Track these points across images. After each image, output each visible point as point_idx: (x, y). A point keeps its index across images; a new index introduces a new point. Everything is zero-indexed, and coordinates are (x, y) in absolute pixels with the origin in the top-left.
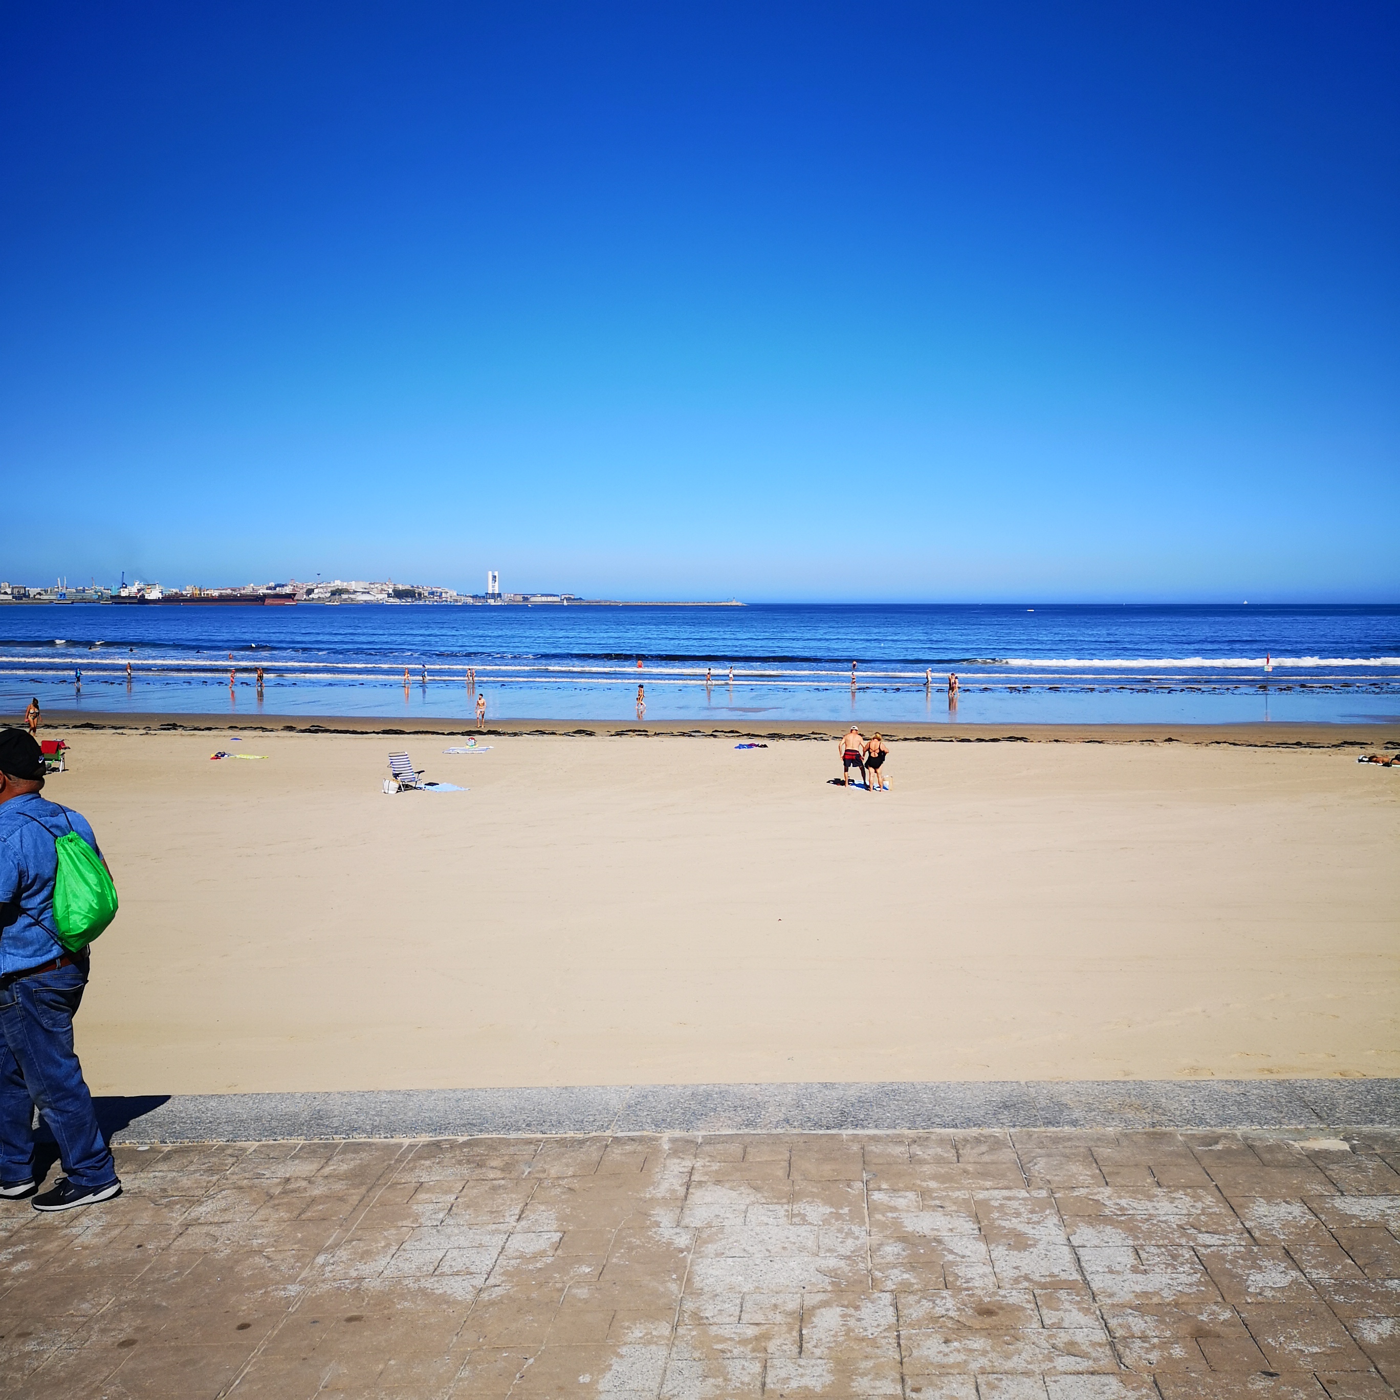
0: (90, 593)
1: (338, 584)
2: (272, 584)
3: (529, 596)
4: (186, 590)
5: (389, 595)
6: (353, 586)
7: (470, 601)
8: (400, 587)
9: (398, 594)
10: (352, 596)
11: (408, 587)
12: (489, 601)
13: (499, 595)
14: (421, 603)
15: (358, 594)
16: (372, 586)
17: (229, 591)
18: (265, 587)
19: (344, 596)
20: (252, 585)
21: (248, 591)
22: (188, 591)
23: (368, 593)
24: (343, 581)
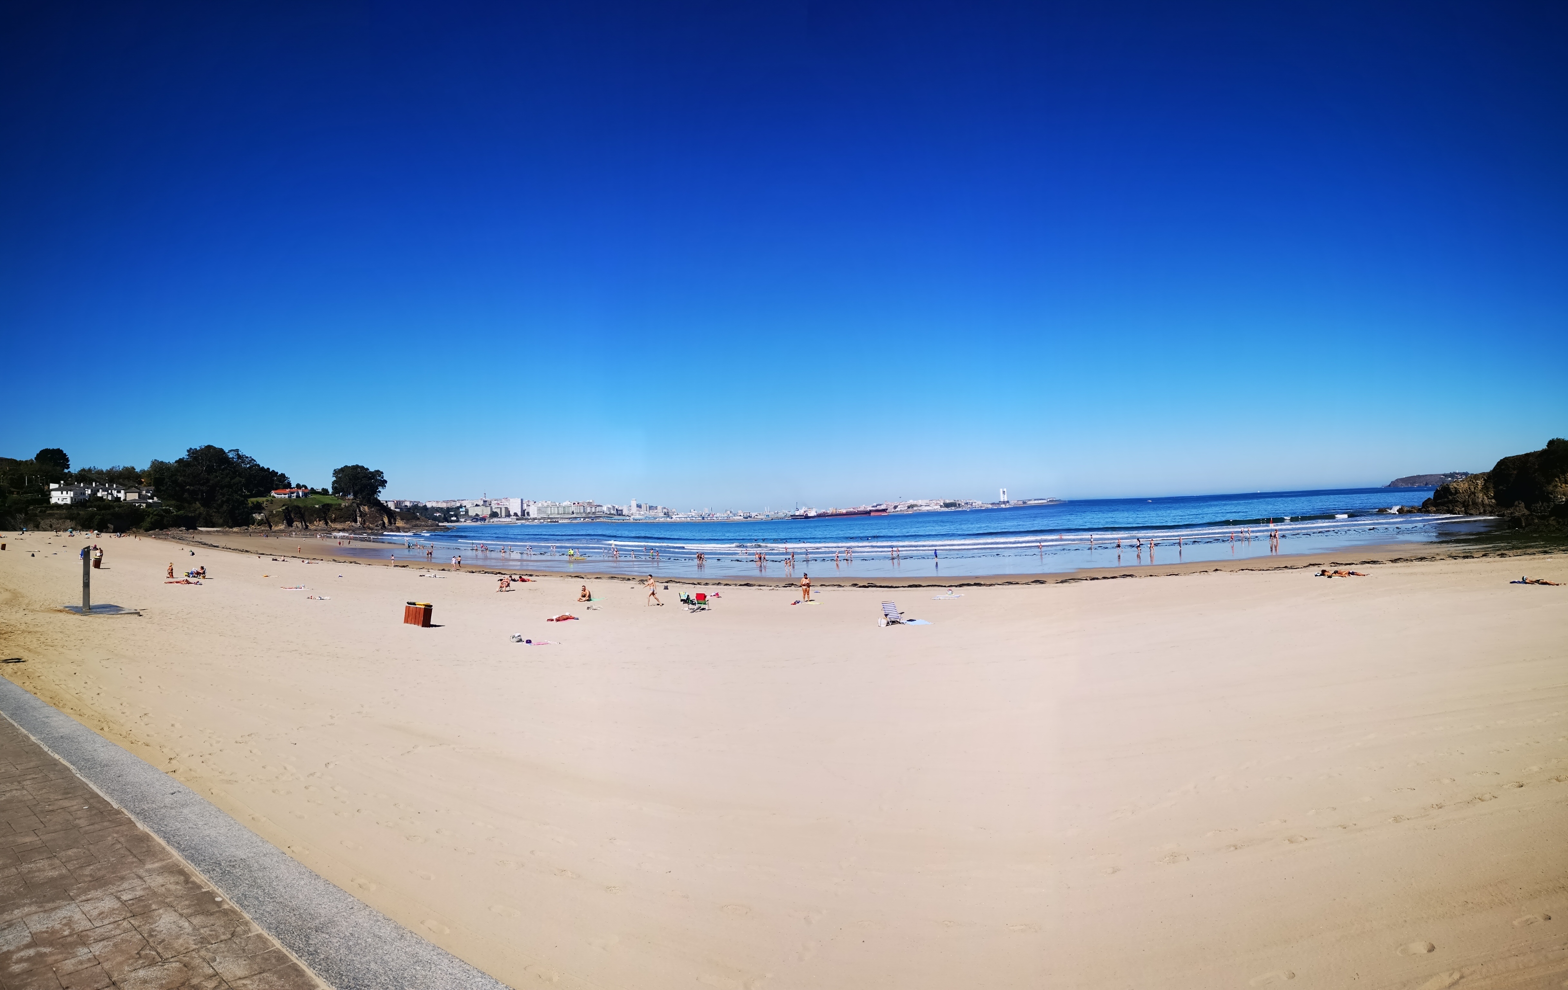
0: (781, 515)
1: (911, 502)
2: (875, 504)
3: (1026, 501)
4: (829, 510)
5: (941, 506)
6: (920, 502)
7: (990, 506)
8: (948, 501)
9: (947, 505)
10: (919, 508)
11: (952, 501)
12: (1001, 505)
13: (1008, 502)
14: (960, 509)
15: (923, 507)
16: (931, 502)
17: (852, 510)
18: (871, 506)
19: (915, 508)
20: (864, 505)
21: (862, 509)
23: (929, 506)
24: (914, 500)
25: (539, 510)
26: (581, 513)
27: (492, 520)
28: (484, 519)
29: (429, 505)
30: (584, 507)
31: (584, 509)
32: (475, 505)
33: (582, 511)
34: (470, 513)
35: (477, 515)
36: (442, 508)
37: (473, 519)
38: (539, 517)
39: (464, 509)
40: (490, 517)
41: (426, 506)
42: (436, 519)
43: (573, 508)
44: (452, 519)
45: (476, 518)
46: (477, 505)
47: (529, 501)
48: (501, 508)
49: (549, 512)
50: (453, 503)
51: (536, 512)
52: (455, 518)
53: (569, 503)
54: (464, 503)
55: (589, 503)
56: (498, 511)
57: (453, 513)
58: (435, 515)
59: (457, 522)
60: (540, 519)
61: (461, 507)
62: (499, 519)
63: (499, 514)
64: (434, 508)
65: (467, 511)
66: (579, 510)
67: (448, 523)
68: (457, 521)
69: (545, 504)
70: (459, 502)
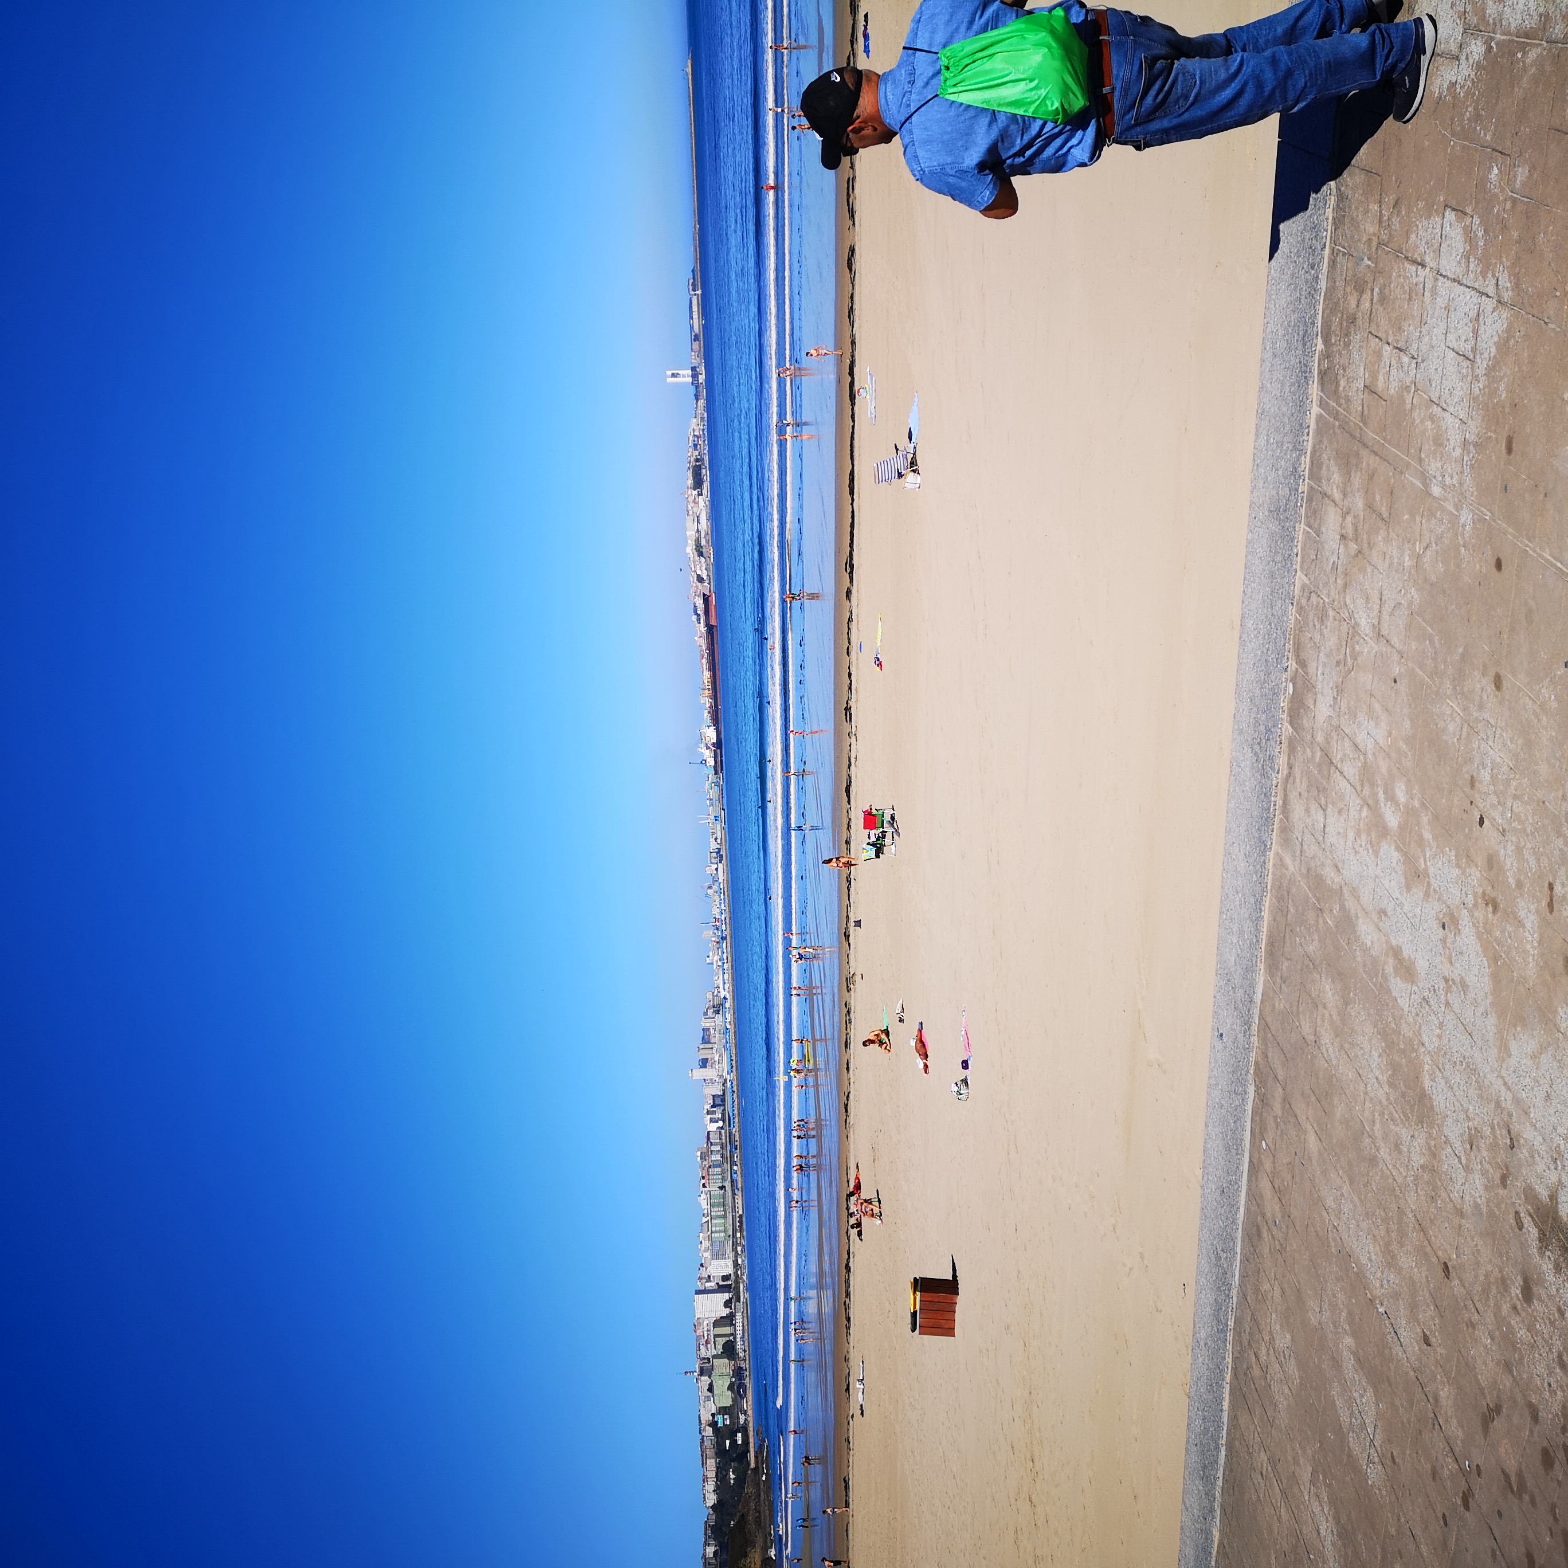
0: (714, 793)
1: (690, 549)
2: (694, 618)
3: (693, 334)
4: (705, 703)
5: (700, 494)
6: (691, 533)
7: (702, 403)
8: (690, 482)
9: (698, 484)
10: (703, 535)
11: (690, 474)
12: (700, 381)
13: (693, 369)
14: (706, 459)
15: (700, 528)
16: (691, 513)
17: (704, 661)
18: (698, 625)
19: (703, 542)
20: (696, 638)
21: (703, 643)
22: (706, 701)
23: (698, 517)
24: (687, 544)
25: (718, 1255)
26: (723, 1172)
27: (741, 1355)
28: (738, 1373)
29: (712, 1499)
30: (710, 1167)
31: (715, 1166)
32: (710, 1394)
33: (718, 1170)
34: (728, 1402)
35: (731, 1388)
37: (740, 1396)
38: (732, 1255)
39: (719, 1419)
40: (734, 1359)
41: (713, 1507)
42: (741, 1481)
43: (714, 1188)
44: (739, 1442)
45: (737, 1388)
46: (711, 1389)
47: (700, 1278)
48: (716, 1336)
49: (723, 1234)
50: (707, 1443)
51: (722, 1262)
52: (739, 1435)
53: (703, 1196)
54: (706, 1417)
55: (703, 1157)
56: (721, 1341)
57: (728, 1442)
58: (732, 1482)
59: (746, 1431)
60: (737, 1252)
61: (713, 1424)
62: (738, 1340)
63: (727, 1339)
64: (717, 1486)
65: (723, 1410)
66: (718, 1177)
67: (749, 1451)
68: (744, 1430)
70: (705, 1430)
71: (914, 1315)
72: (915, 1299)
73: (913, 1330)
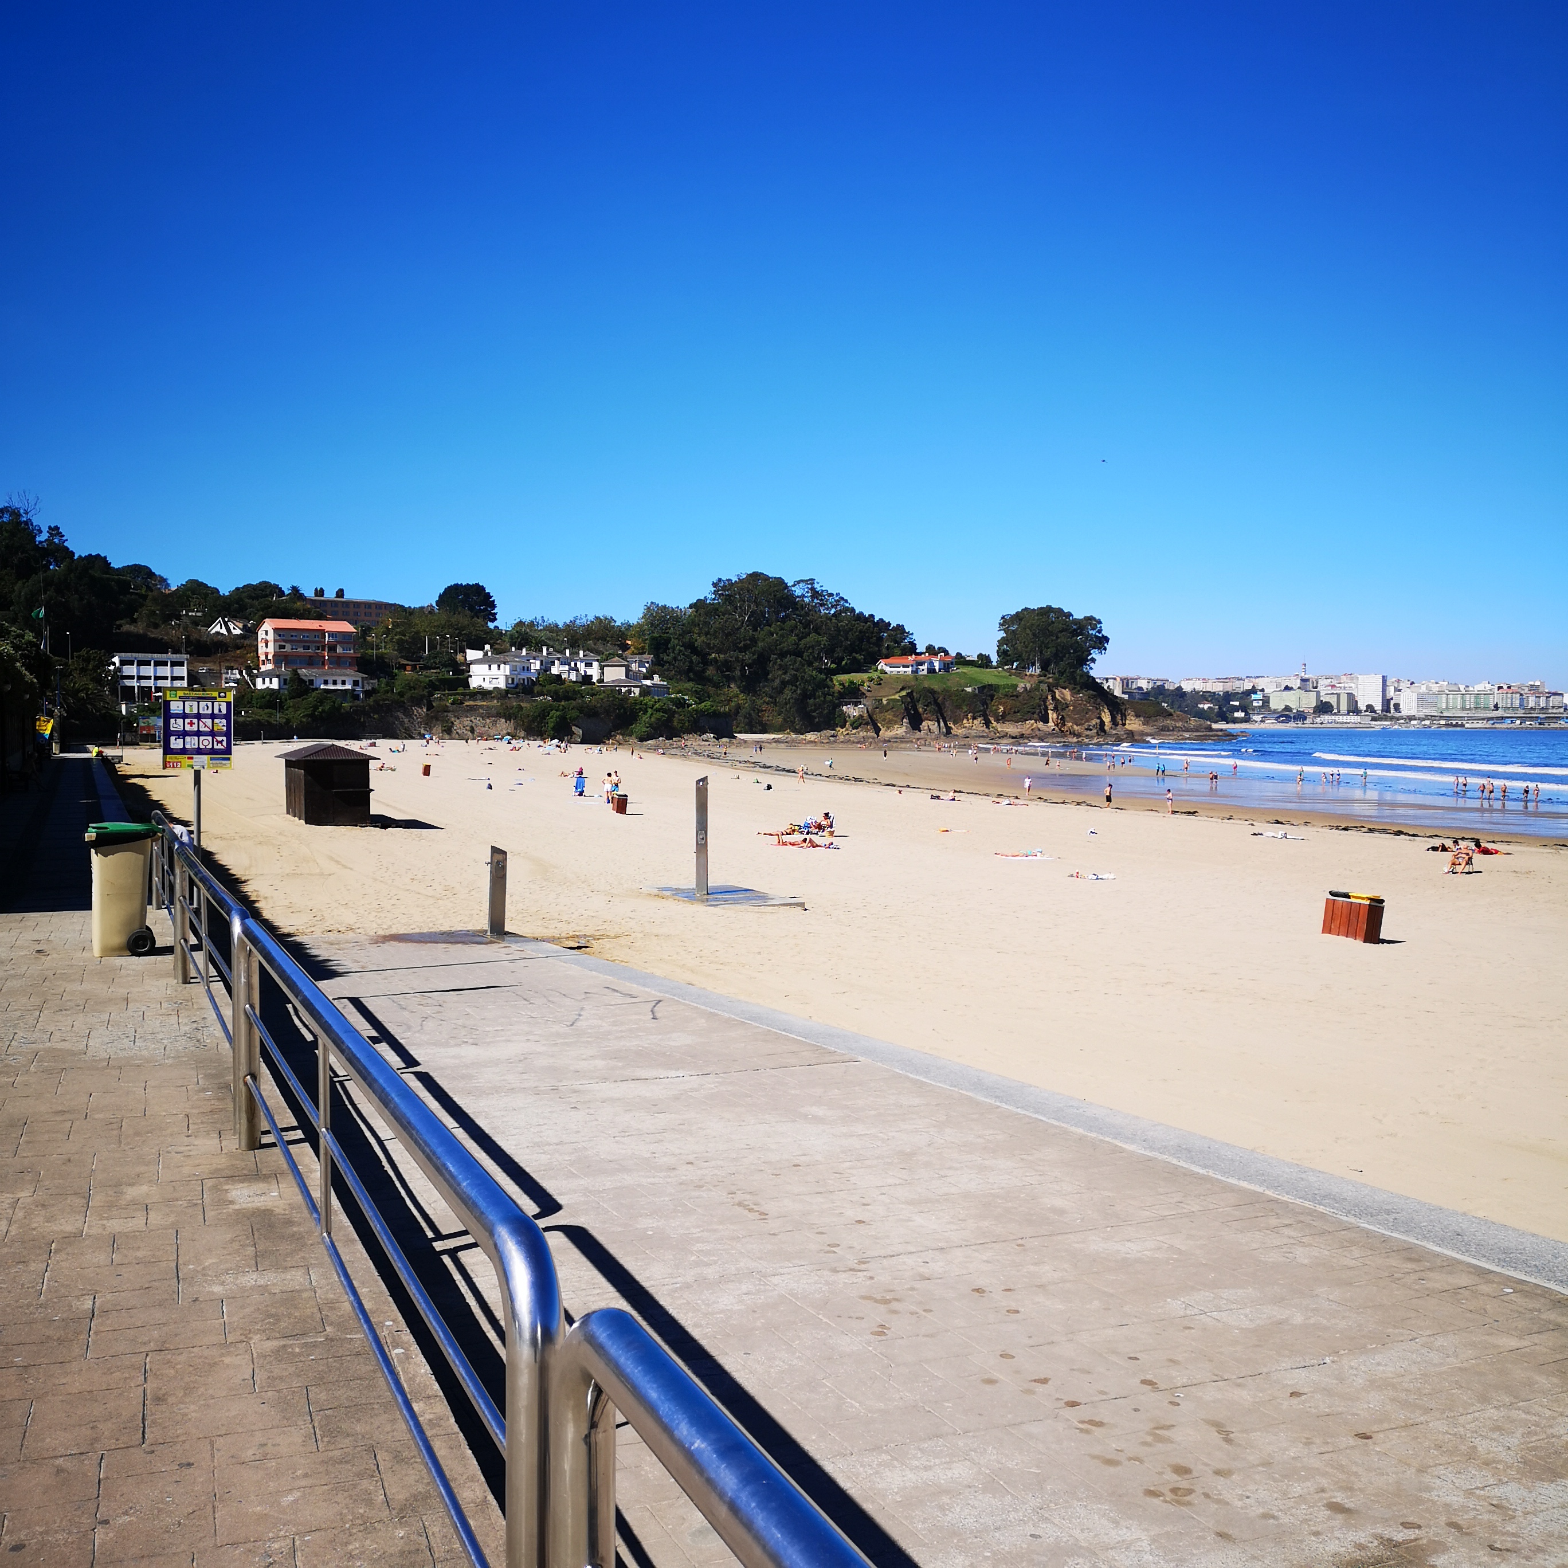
25: (1421, 699)
26: (1514, 709)
27: (1318, 720)
28: (1301, 716)
29: (1187, 687)
30: (1521, 695)
31: (1522, 700)
32: (1283, 688)
33: (1517, 703)
34: (1273, 705)
35: (1287, 708)
36: (1214, 693)
37: (1279, 717)
38: (1421, 714)
39: (1259, 696)
40: (1314, 712)
41: (1180, 688)
42: (1201, 715)
43: (1497, 698)
44: (1236, 715)
45: (1286, 715)
46: (1287, 688)
47: (1398, 681)
48: (1338, 695)
49: (1444, 706)
50: (1238, 683)
51: (1414, 704)
52: (1242, 715)
53: (1489, 687)
54: (1261, 684)
55: (1533, 688)
56: (1333, 701)
57: (1237, 703)
58: (1201, 706)
59: (1246, 722)
60: (1424, 720)
61: (1254, 691)
62: (1333, 717)
63: (1335, 707)
64: (1199, 692)
65: (1266, 701)
66: (1509, 701)
67: (1227, 723)
68: (1247, 720)
69: (1435, 688)
70: (1250, 682)
71: (1346, 896)
72: (1363, 898)
73: (1331, 893)
